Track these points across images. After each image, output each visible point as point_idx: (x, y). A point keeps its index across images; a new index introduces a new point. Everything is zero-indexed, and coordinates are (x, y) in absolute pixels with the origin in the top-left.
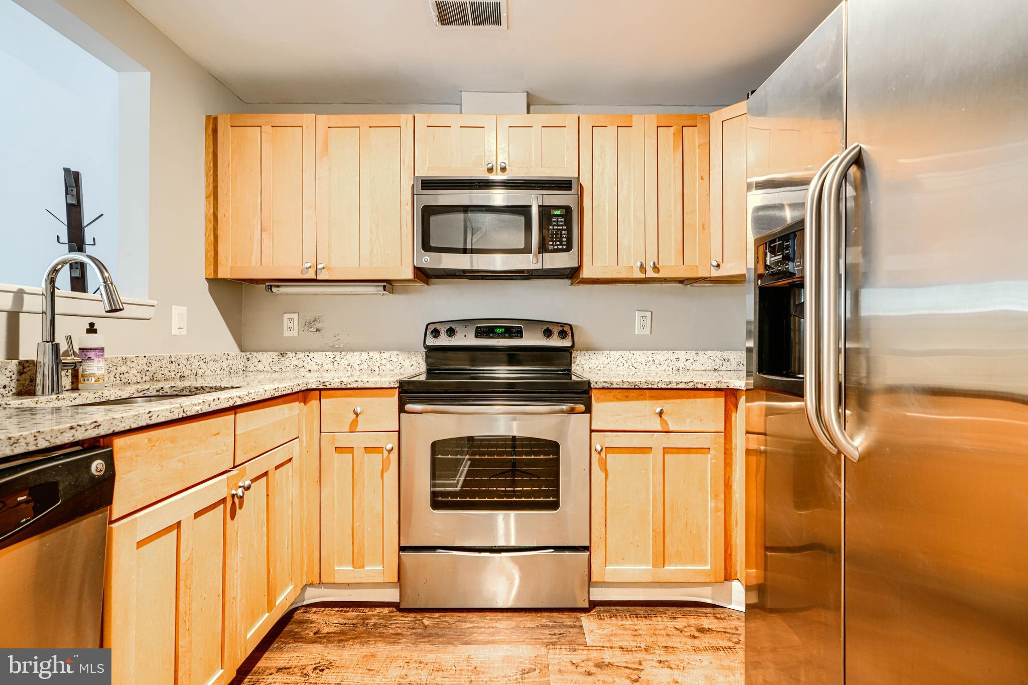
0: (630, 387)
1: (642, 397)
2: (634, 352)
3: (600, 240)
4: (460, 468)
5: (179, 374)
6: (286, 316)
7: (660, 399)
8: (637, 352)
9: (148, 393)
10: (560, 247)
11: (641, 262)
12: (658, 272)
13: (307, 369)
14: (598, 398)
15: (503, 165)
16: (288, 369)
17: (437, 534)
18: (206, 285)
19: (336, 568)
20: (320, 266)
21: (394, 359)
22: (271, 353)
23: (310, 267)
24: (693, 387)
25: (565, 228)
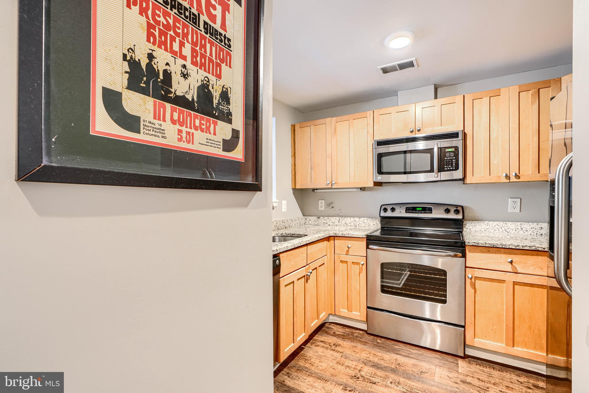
0: (490, 246)
1: (499, 252)
2: (507, 223)
3: (478, 162)
4: (402, 276)
5: (285, 226)
6: (320, 201)
7: (512, 254)
8: (508, 222)
9: (279, 235)
10: (451, 168)
11: (506, 174)
12: (519, 178)
13: (328, 224)
14: (470, 250)
15: (419, 128)
16: (321, 224)
17: (384, 304)
18: (292, 191)
19: (341, 310)
20: (333, 183)
21: (365, 221)
22: (314, 217)
23: (330, 183)
24: (535, 249)
25: (454, 158)
